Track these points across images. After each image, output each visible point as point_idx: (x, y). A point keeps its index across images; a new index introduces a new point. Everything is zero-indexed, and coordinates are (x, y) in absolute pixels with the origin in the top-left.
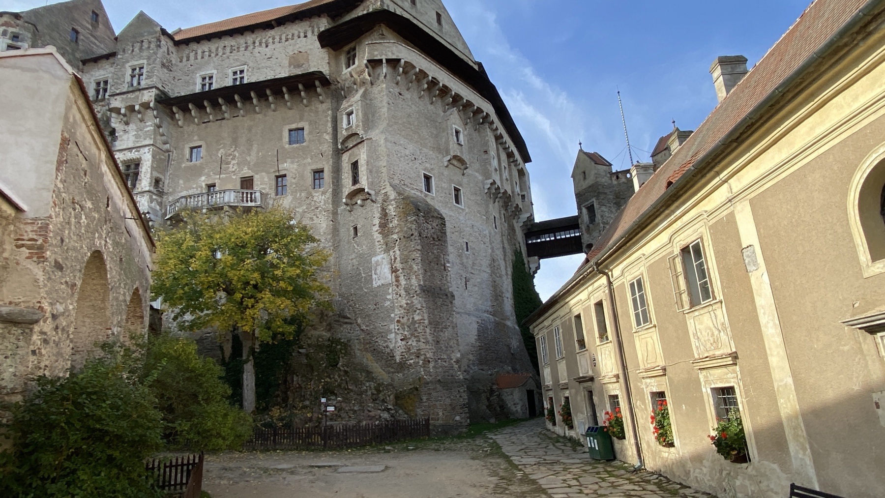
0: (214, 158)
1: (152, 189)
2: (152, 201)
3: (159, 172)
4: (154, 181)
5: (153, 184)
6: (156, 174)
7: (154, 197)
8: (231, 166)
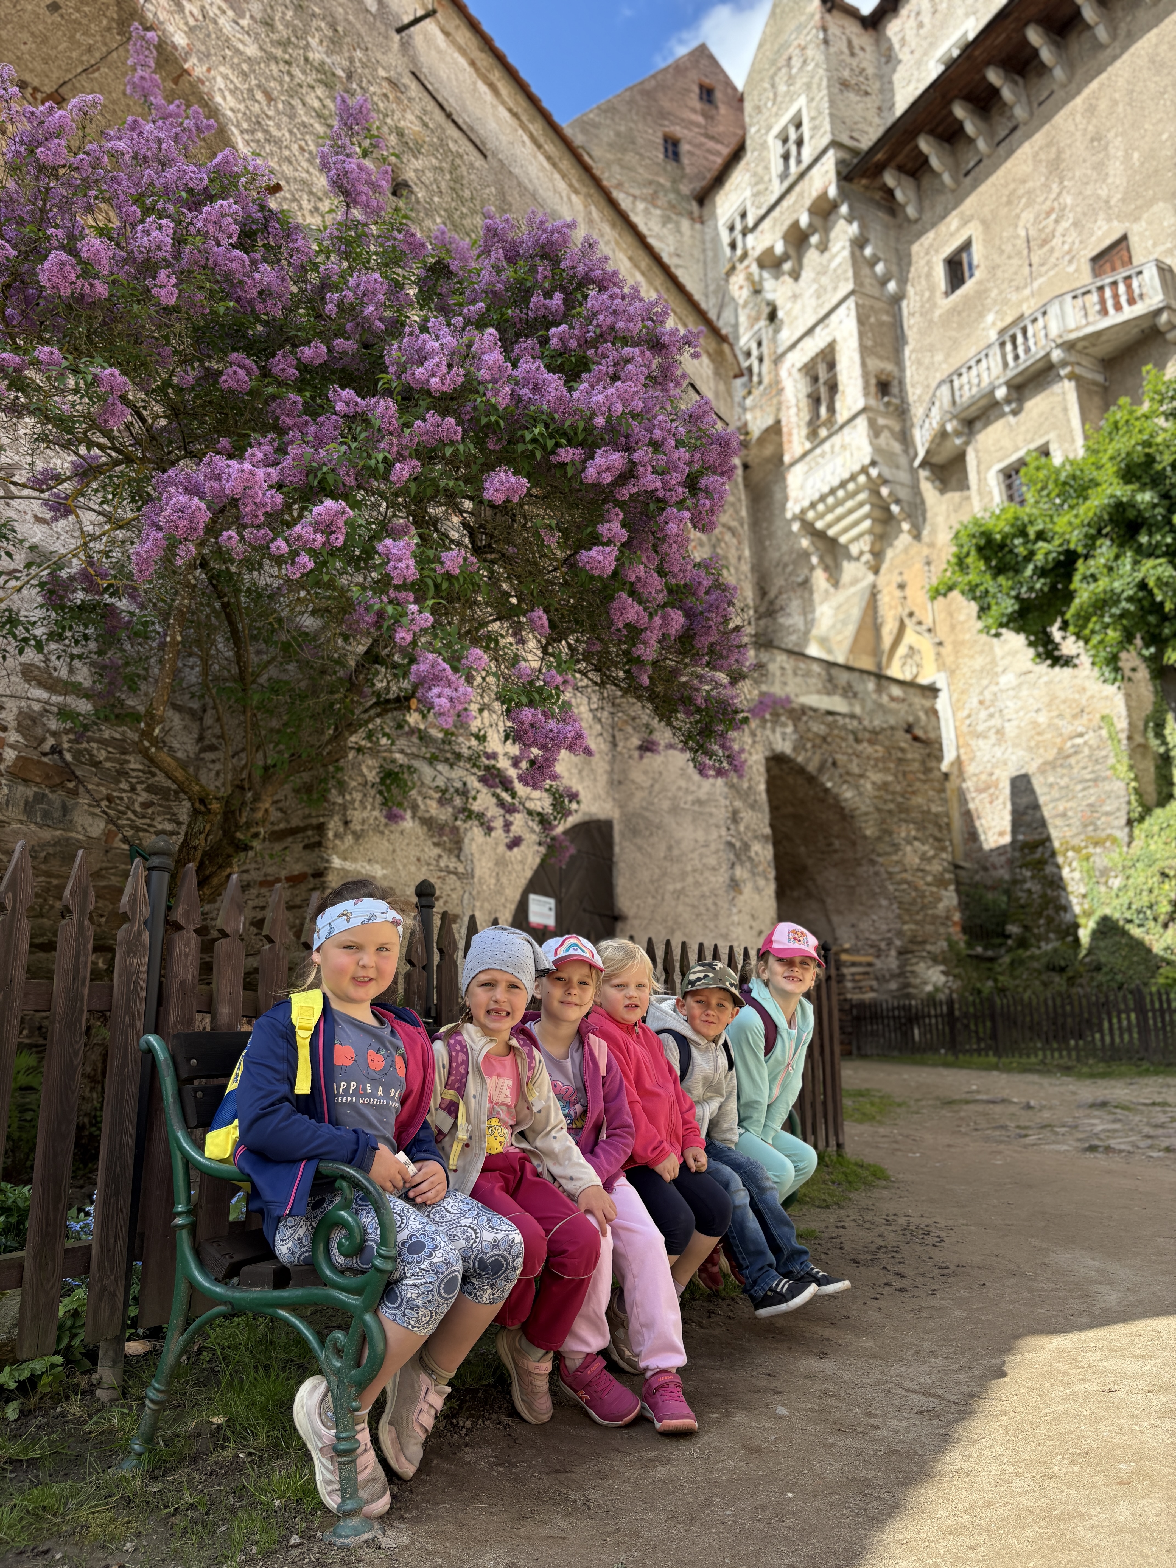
0: (1008, 248)
1: (873, 402)
2: (875, 430)
3: (881, 358)
4: (873, 381)
5: (873, 389)
6: (876, 364)
7: (881, 421)
8: (1056, 242)
